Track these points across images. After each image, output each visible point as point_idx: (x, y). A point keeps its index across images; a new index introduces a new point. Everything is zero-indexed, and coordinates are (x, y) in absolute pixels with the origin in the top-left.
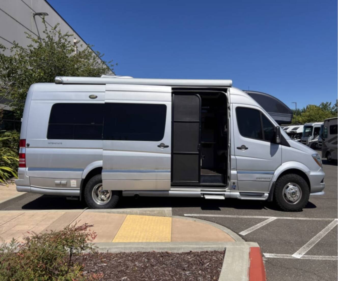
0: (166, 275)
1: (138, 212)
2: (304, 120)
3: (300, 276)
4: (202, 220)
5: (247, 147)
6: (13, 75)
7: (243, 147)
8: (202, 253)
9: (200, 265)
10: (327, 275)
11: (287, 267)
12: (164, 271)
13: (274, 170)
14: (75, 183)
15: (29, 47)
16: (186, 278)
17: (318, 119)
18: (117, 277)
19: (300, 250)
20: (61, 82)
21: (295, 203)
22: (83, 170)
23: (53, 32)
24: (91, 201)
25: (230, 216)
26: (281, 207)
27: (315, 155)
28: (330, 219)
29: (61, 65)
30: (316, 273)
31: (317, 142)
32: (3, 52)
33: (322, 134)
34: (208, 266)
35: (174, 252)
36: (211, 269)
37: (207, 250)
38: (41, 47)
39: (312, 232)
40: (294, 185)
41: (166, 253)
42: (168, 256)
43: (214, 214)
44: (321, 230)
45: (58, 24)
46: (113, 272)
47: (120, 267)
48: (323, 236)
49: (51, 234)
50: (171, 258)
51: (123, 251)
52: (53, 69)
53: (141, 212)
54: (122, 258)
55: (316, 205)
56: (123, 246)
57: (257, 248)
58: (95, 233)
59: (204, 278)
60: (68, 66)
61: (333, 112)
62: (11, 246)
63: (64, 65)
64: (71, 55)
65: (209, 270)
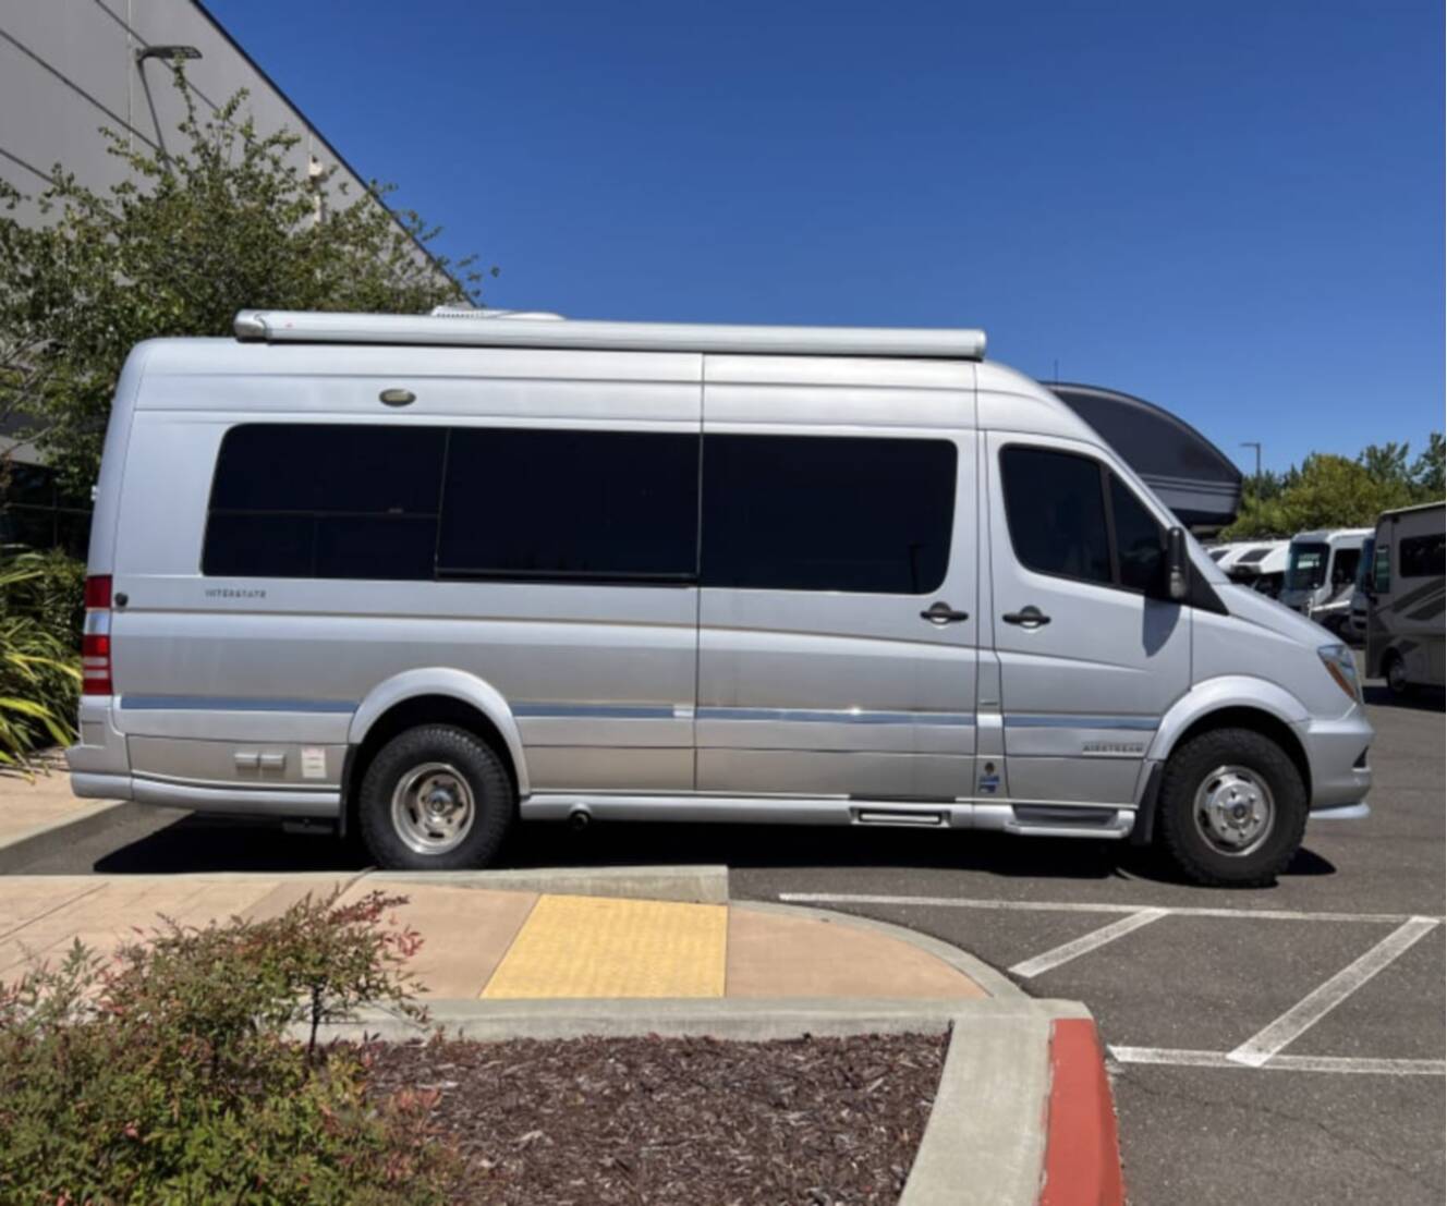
0: (705, 1127)
1: (589, 883)
2: (1294, 517)
3: (1261, 1132)
4: (852, 918)
5: (1045, 612)
6: (56, 311)
7: (1031, 616)
8: (855, 1043)
9: (845, 1087)
10: (1371, 1134)
11: (1206, 1099)
12: (696, 1108)
13: (1158, 710)
14: (322, 763)
15: (118, 192)
16: (787, 1137)
17: (1352, 513)
18: (500, 1133)
19: (1261, 1034)
20: (259, 334)
21: (1246, 852)
22: (354, 708)
23: (223, 128)
24: (387, 839)
25: (972, 903)
26: (1189, 869)
27: (1332, 652)
28: (1392, 918)
29: (259, 269)
30: (1326, 1122)
31: (1347, 613)
32: (10, 211)
33: (1368, 576)
34: (879, 1089)
35: (736, 1040)
36: (890, 1104)
37: (876, 1031)
38: (171, 194)
39: (1317, 966)
40: (1240, 777)
41: (704, 1043)
42: (710, 1053)
43: (907, 894)
44: (1351, 960)
45: (244, 92)
46: (485, 1114)
47: (515, 1093)
48: (1359, 983)
49: (235, 932)
50: (726, 1060)
51: (524, 1034)
52: (223, 289)
53: (598, 882)
54: (519, 1058)
55: (1334, 863)
56: (524, 1015)
57: (1083, 1022)
58: (415, 934)
59: (860, 1135)
60: (287, 273)
61: (1417, 486)
62: (70, 974)
63: (269, 271)
64: (297, 228)
65: (882, 1108)
